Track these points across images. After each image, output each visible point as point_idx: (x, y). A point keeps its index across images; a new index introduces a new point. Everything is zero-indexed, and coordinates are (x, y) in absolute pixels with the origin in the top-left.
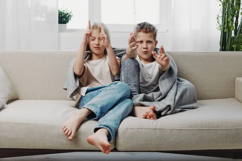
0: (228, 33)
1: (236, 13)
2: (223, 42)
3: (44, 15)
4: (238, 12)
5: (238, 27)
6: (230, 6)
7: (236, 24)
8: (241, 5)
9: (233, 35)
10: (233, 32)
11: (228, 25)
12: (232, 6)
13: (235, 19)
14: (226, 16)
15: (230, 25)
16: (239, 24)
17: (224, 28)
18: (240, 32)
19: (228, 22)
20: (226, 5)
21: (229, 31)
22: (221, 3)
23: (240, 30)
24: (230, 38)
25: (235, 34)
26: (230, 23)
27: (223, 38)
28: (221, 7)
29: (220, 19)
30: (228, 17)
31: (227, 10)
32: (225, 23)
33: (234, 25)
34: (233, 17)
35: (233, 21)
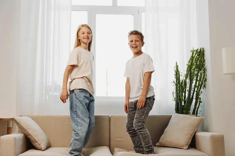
0: (180, 103)
1: (184, 90)
2: (177, 109)
3: (58, 91)
4: (186, 90)
5: (186, 99)
6: (180, 86)
7: (185, 97)
8: (187, 85)
9: (183, 104)
10: (183, 102)
11: (179, 98)
12: (182, 86)
13: (184, 94)
14: (178, 92)
15: (181, 98)
16: (187, 97)
17: (177, 100)
18: (187, 103)
19: (180, 96)
20: (178, 86)
21: (180, 102)
22: (174, 84)
23: (188, 101)
24: (181, 106)
25: (185, 103)
26: (181, 97)
27: (177, 106)
28: (175, 86)
29: (175, 94)
30: (179, 93)
31: (178, 89)
32: (178, 97)
33: (183, 98)
34: (182, 93)
35: (182, 95)
